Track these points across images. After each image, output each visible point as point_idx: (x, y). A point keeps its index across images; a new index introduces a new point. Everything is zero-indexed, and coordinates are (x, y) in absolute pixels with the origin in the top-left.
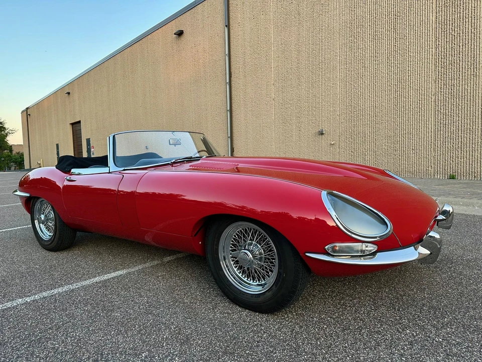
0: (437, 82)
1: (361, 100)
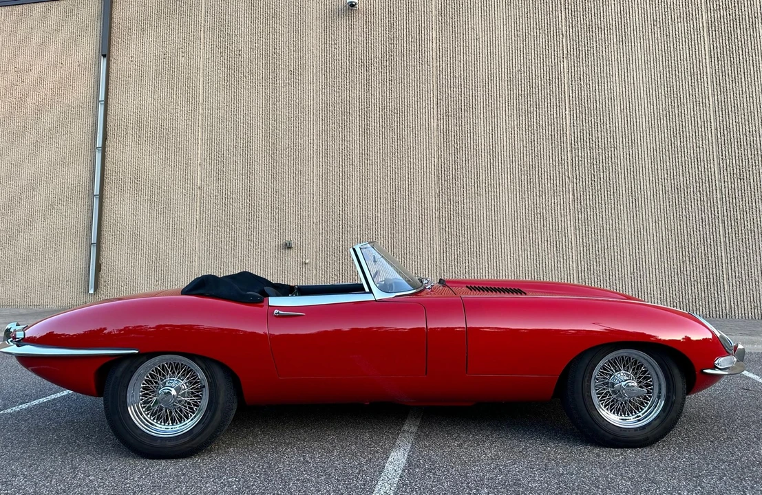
0: (441, 196)
1: (349, 206)
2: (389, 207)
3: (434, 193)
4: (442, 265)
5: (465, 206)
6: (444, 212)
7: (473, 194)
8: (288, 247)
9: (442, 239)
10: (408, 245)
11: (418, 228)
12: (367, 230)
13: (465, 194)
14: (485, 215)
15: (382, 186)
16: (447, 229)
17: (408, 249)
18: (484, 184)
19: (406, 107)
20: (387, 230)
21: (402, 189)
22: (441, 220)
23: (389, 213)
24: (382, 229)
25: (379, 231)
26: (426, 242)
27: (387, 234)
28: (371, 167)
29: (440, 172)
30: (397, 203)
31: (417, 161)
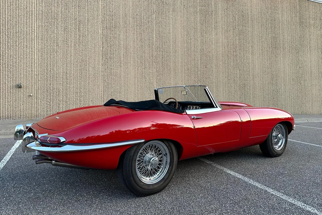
0: (104, 65)
1: (56, 67)
2: (78, 69)
3: (100, 64)
4: (104, 97)
5: (115, 71)
6: (105, 73)
7: (118, 66)
8: (20, 87)
9: (104, 85)
10: (88, 87)
11: (93, 79)
12: (66, 80)
13: (115, 66)
14: (123, 75)
15: (74, 58)
16: (106, 81)
18: (123, 62)
19: (87, 21)
20: (77, 80)
21: (85, 61)
22: (104, 77)
23: (78, 72)
24: (74, 79)
25: (73, 80)
26: (97, 86)
27: (77, 82)
28: (68, 48)
29: (103, 54)
30: (82, 67)
31: (92, 48)
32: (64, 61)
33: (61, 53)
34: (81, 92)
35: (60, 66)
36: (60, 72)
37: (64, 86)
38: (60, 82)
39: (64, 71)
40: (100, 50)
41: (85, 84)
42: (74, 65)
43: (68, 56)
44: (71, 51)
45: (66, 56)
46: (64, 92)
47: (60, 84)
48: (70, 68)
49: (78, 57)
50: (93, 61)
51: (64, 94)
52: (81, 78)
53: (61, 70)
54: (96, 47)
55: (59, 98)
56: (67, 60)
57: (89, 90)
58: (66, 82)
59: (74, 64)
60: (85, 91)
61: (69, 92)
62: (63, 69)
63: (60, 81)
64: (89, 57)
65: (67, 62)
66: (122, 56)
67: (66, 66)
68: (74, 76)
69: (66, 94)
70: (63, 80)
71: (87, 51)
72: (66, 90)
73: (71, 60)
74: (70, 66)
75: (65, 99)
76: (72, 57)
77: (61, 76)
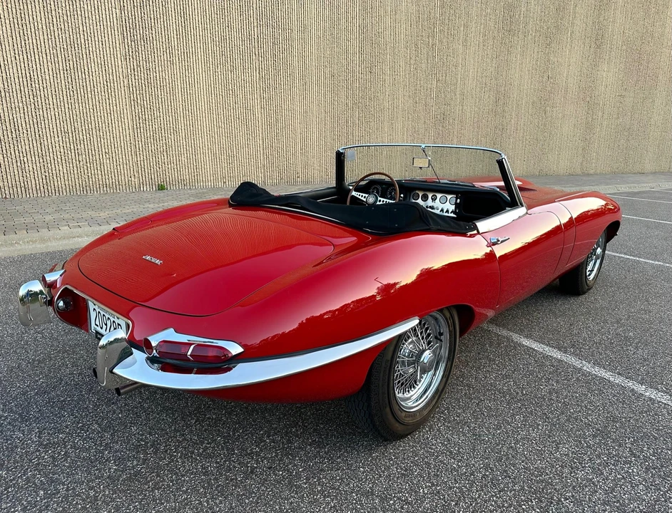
0: (128, 59)
2: (61, 68)
3: (119, 55)
4: (137, 142)
5: (158, 74)
6: (133, 80)
7: (166, 62)
9: (134, 113)
10: (92, 118)
11: (104, 97)
12: (31, 97)
13: (157, 61)
14: (179, 87)
15: (46, 37)
16: (139, 101)
17: (93, 123)
18: (177, 52)
20: (61, 97)
21: (76, 45)
22: (131, 90)
23: (62, 76)
24: (54, 96)
25: (50, 98)
26: (116, 115)
27: (62, 104)
28: (25, 7)
29: (124, 28)
30: (71, 63)
31: (93, 9)
32: (19, 46)
33: (7, 22)
34: (77, 132)
35: (9, 60)
36: (12, 74)
37: (30, 114)
38: (17, 104)
39: (23, 72)
40: (114, 14)
41: (84, 111)
42: (49, 58)
43: (29, 30)
44: (35, 17)
45: (21, 31)
46: (32, 129)
47: (17, 109)
48: (38, 65)
49: (56, 34)
50: (97, 46)
51: (33, 136)
52: (71, 93)
53: (15, 71)
54: (103, 7)
55: (20, 147)
56: (27, 42)
57: (97, 125)
58: (33, 105)
59: (48, 54)
60: (87, 127)
61: (44, 131)
62: (19, 67)
63: (16, 101)
64: (86, 34)
65: (28, 46)
66: (173, 35)
67: (26, 59)
68: (53, 86)
69: (37, 136)
70: (24, 99)
71: (80, 18)
72: (36, 126)
73: (39, 43)
74: (37, 60)
75: (36, 149)
76: (41, 33)
77: (18, 87)
